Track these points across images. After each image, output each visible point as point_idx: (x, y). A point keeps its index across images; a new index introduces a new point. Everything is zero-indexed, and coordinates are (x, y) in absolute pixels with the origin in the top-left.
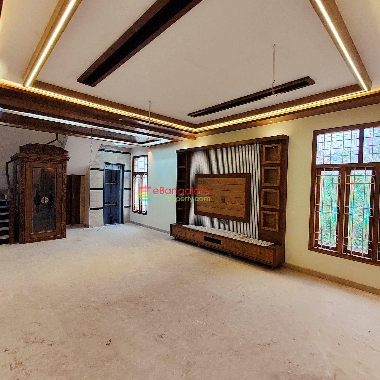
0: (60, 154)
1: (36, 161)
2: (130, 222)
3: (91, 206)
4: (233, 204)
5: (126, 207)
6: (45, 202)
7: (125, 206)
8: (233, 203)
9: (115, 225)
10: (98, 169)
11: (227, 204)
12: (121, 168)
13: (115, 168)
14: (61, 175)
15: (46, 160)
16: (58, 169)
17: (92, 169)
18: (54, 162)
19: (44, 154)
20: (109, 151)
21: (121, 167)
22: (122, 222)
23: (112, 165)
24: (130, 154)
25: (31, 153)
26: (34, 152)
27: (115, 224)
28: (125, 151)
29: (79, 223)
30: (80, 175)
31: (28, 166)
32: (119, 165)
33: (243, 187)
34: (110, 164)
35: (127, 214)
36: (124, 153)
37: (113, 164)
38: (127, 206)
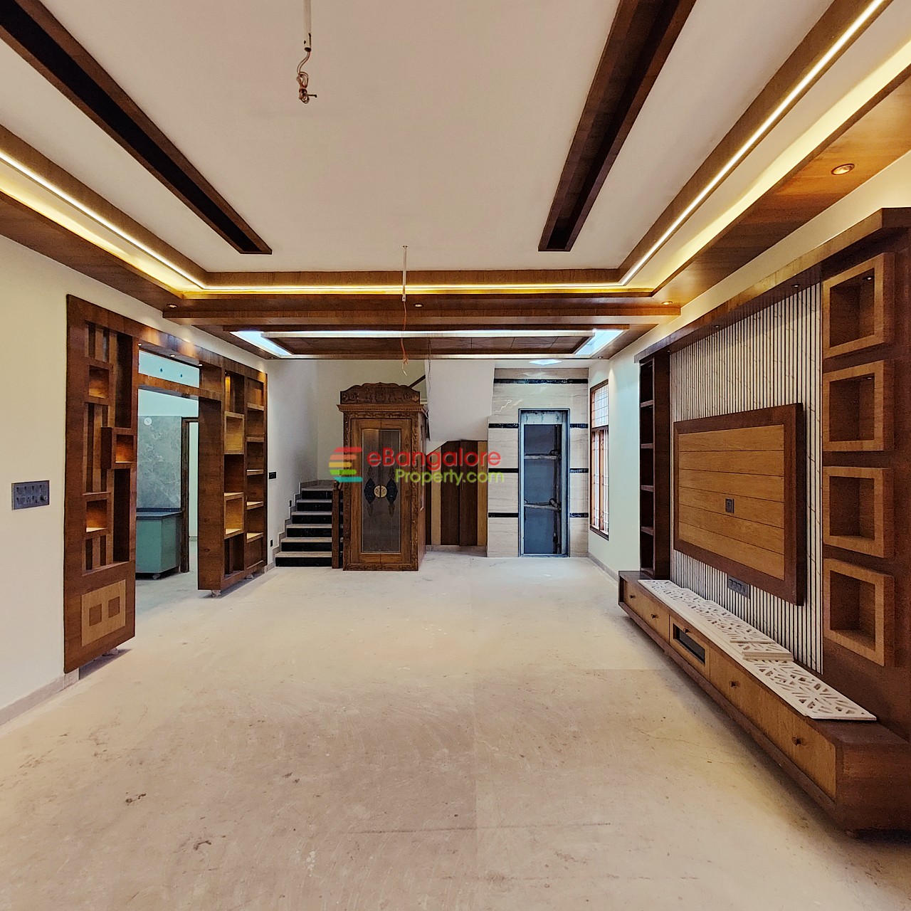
0: (405, 398)
1: (367, 417)
2: (585, 553)
3: (491, 509)
4: (755, 525)
5: (575, 515)
6: (380, 495)
7: (573, 514)
8: (755, 519)
9: (547, 558)
10: (505, 426)
11: (740, 521)
12: (564, 420)
13: (550, 420)
14: (408, 442)
15: (382, 413)
16: (403, 430)
17: (491, 426)
18: (395, 415)
19: (377, 402)
20: (531, 381)
21: (564, 415)
22: (567, 554)
23: (540, 414)
24: (585, 381)
25: (357, 403)
26: (363, 400)
27: (549, 556)
28: (569, 376)
29: (476, 544)
30: (477, 441)
31: (354, 427)
32: (560, 411)
33: (777, 459)
34: (535, 412)
35: (579, 533)
36: (569, 381)
37: (543, 411)
38: (580, 514)
